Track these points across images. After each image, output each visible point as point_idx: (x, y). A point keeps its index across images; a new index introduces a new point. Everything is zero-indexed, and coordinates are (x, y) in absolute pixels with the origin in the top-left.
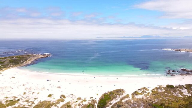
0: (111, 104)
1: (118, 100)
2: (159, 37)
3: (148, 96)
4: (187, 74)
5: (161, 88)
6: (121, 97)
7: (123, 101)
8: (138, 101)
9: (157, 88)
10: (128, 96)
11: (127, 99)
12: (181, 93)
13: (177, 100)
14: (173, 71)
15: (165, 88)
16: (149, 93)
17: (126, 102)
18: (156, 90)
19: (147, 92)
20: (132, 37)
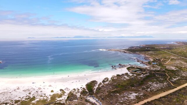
0: (95, 89)
1: (97, 86)
2: (89, 37)
3: (111, 82)
4: (122, 67)
5: (115, 77)
6: (98, 85)
7: (100, 86)
8: (107, 85)
9: (113, 77)
10: (100, 84)
11: (102, 85)
12: (125, 78)
13: (125, 81)
14: (115, 66)
15: (116, 77)
16: (110, 80)
17: (102, 86)
18: (113, 78)
19: (109, 80)
20: (66, 38)
